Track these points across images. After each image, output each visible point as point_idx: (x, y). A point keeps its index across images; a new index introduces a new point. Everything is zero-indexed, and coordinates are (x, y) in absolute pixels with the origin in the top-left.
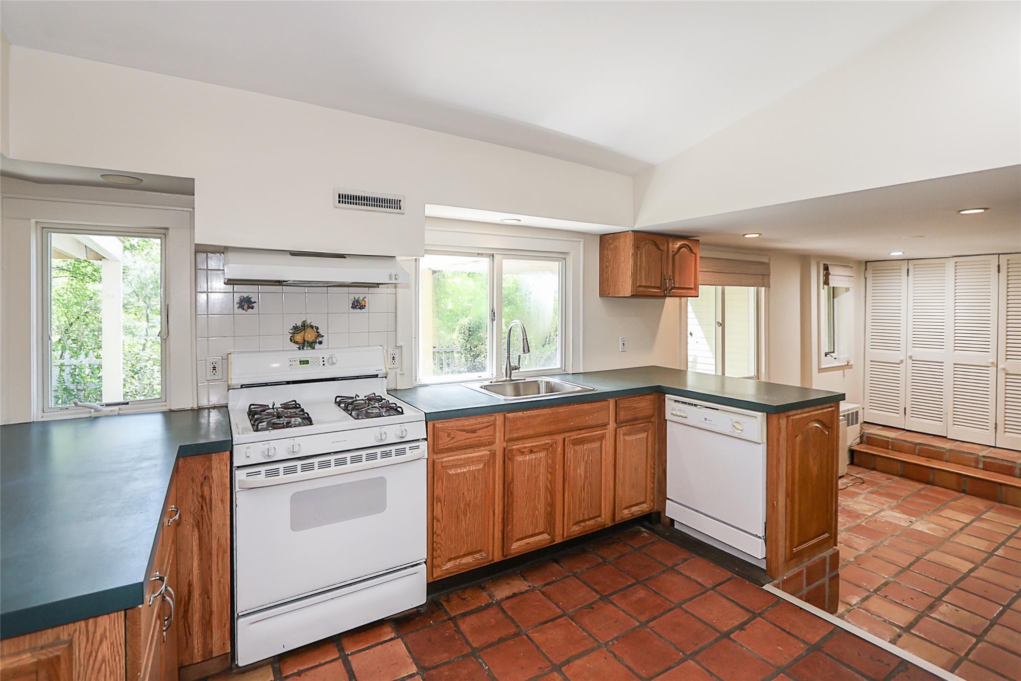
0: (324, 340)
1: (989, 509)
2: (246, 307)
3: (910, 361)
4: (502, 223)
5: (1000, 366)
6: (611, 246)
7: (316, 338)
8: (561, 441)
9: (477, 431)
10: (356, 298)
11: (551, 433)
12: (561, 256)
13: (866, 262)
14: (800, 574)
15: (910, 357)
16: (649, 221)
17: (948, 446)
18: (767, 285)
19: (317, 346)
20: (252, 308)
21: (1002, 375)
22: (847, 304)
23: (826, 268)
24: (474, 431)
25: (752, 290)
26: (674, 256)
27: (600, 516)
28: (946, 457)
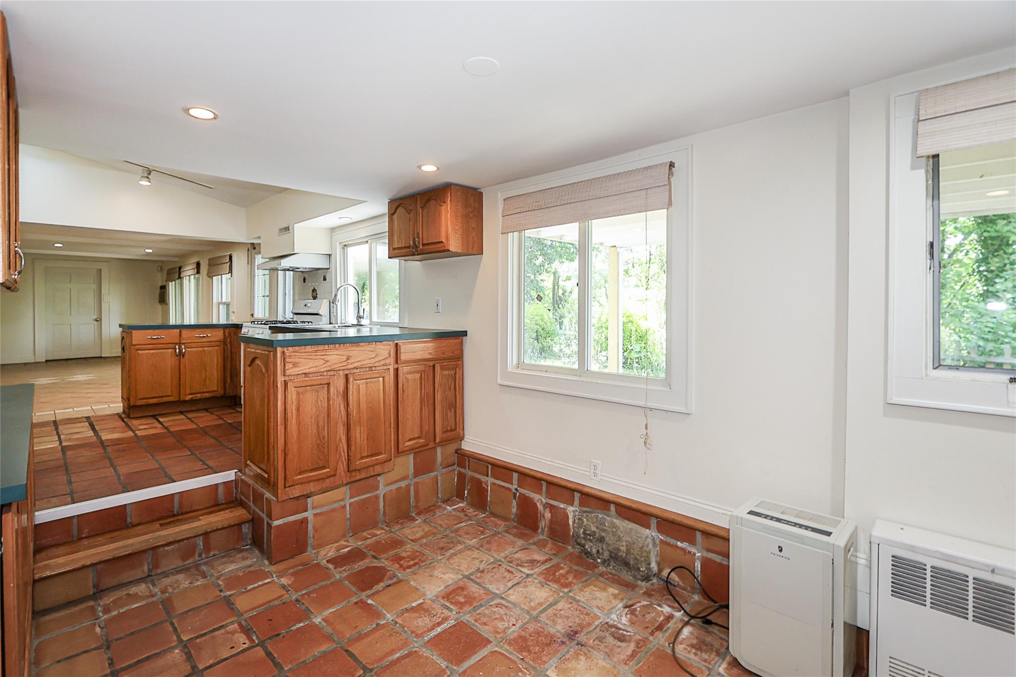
0: (318, 296)
10: (324, 275)
19: (316, 299)
20: (306, 282)
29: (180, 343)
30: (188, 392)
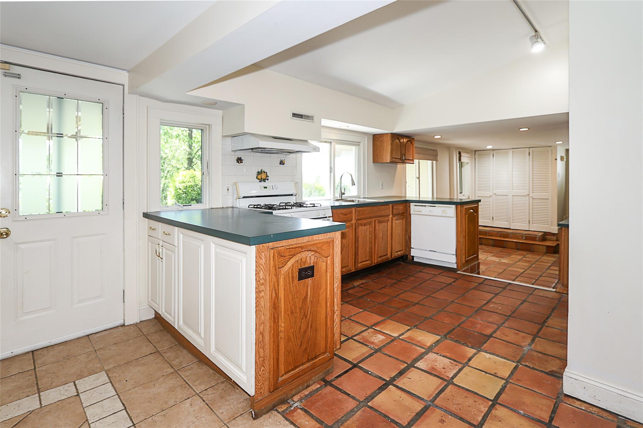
0: (269, 178)
1: (528, 254)
2: (239, 162)
3: (494, 196)
4: (340, 128)
5: (531, 196)
6: (379, 140)
7: (266, 177)
8: (374, 221)
10: (281, 160)
11: (370, 218)
12: (357, 144)
13: (475, 151)
14: (468, 268)
15: (495, 194)
16: (398, 129)
17: (511, 231)
18: (437, 160)
19: (266, 181)
20: (242, 162)
21: (531, 199)
22: (467, 170)
23: (460, 153)
24: (346, 215)
25: (430, 162)
26: (405, 145)
27: (387, 255)
28: (511, 236)
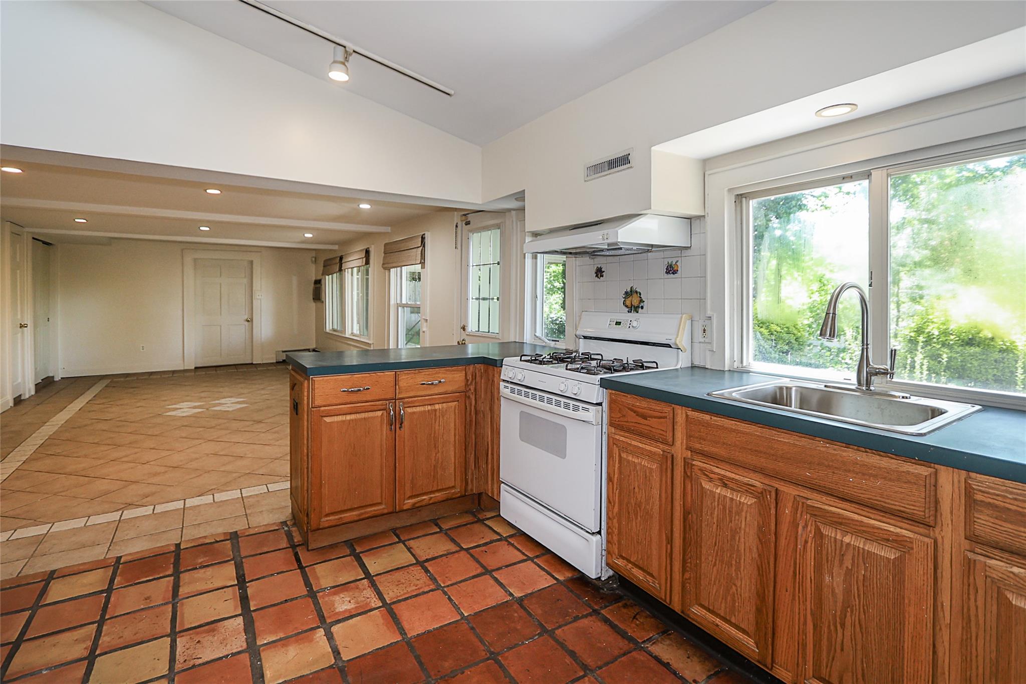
0: (645, 304)
2: (599, 276)
7: (640, 303)
9: (648, 419)
10: (670, 262)
19: (640, 310)
20: (603, 276)
24: (645, 417)
29: (395, 399)
30: (408, 494)
